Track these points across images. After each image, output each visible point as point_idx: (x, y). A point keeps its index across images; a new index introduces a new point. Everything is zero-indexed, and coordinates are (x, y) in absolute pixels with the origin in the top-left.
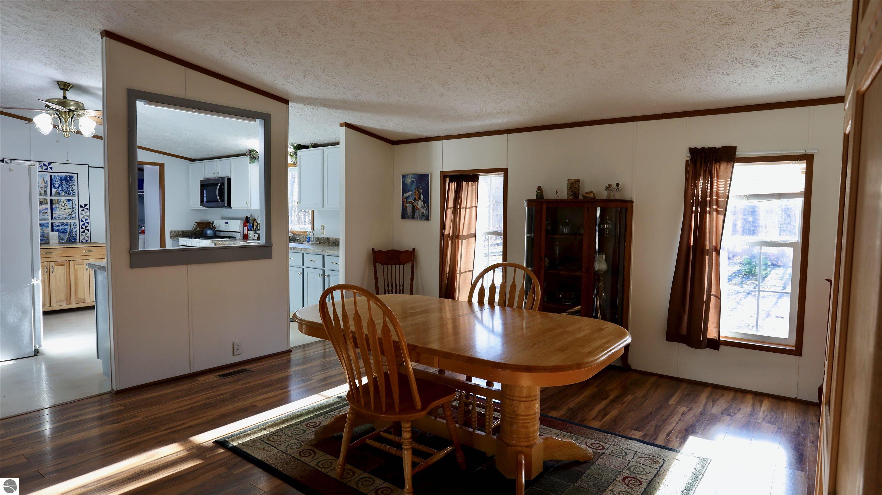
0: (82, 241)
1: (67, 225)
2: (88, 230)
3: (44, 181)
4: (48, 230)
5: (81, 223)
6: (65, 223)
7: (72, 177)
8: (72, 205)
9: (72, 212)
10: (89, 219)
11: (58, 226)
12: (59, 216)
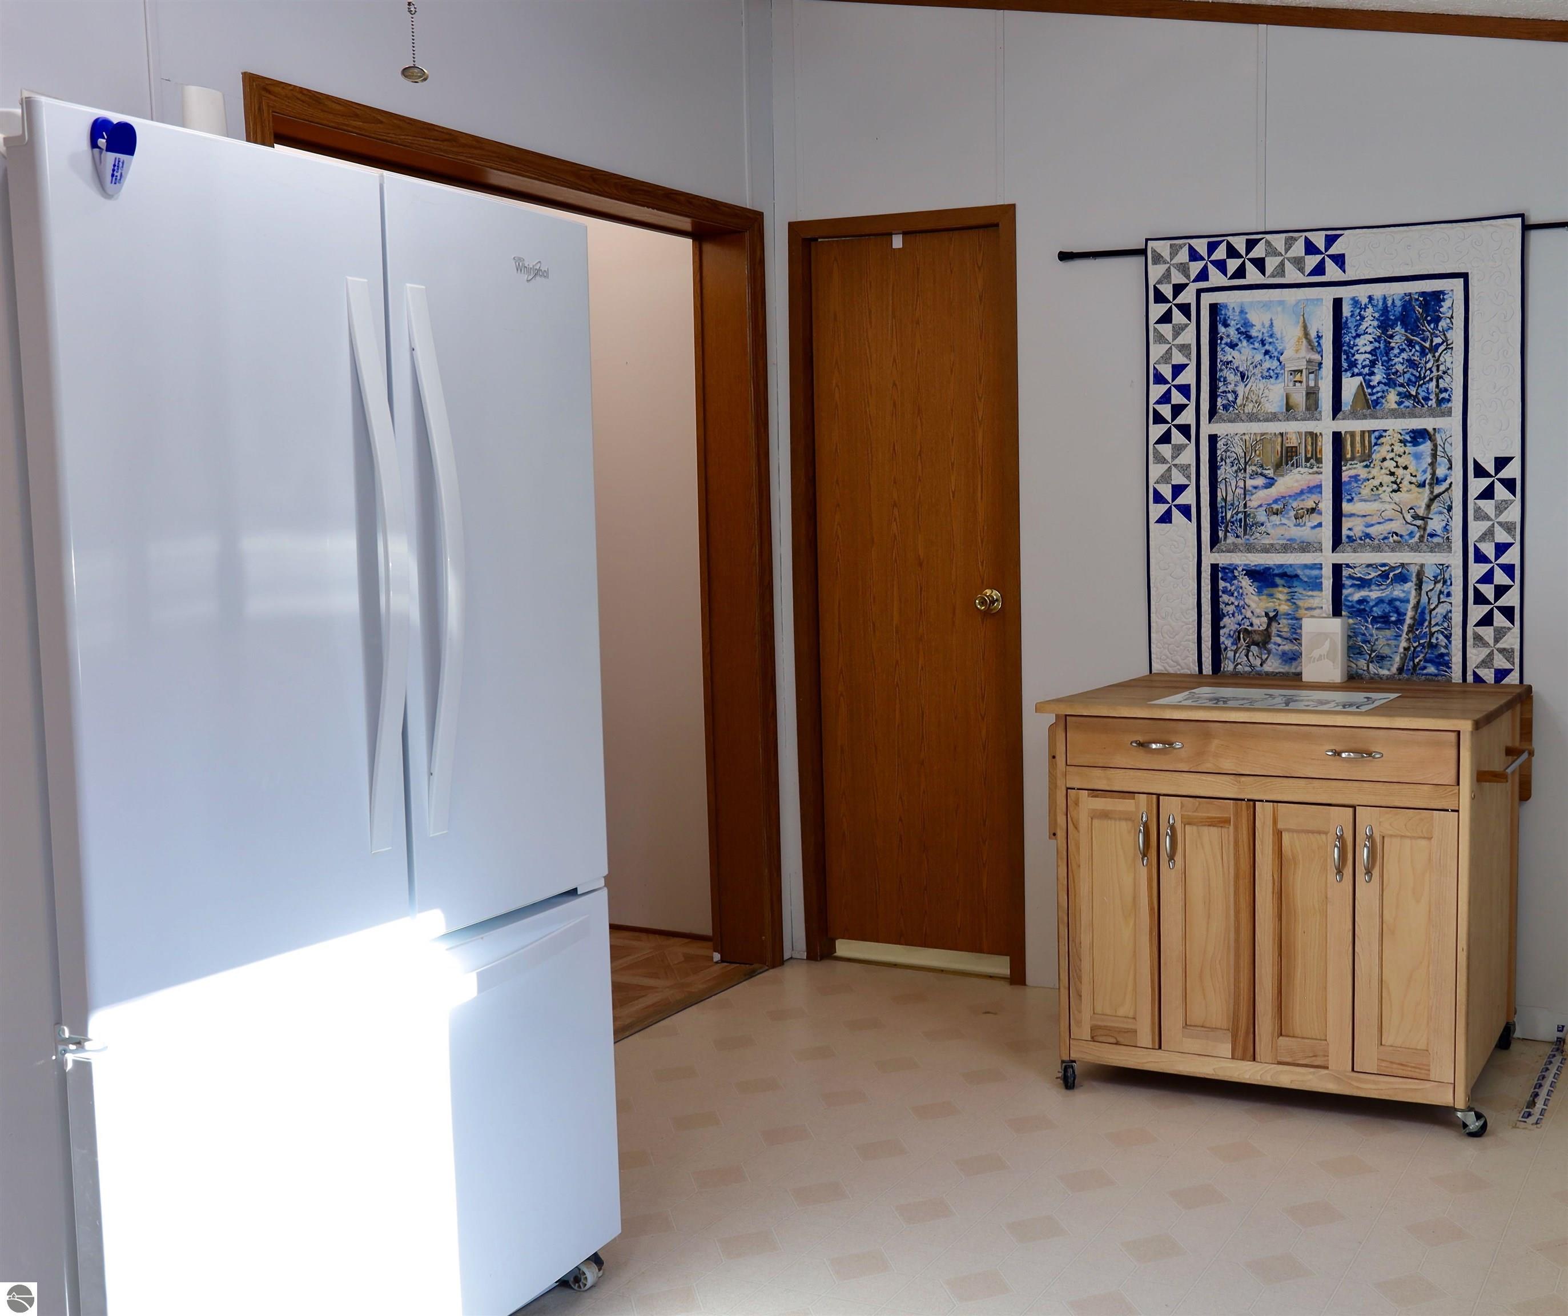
0: (1477, 678)
1: (1402, 578)
2: (1508, 612)
3: (1306, 335)
4: (1315, 602)
5: (1477, 570)
6: (1393, 569)
7: (1437, 297)
8: (1433, 464)
9: (1428, 507)
10: (1516, 548)
11: (1364, 583)
12: (1369, 530)
